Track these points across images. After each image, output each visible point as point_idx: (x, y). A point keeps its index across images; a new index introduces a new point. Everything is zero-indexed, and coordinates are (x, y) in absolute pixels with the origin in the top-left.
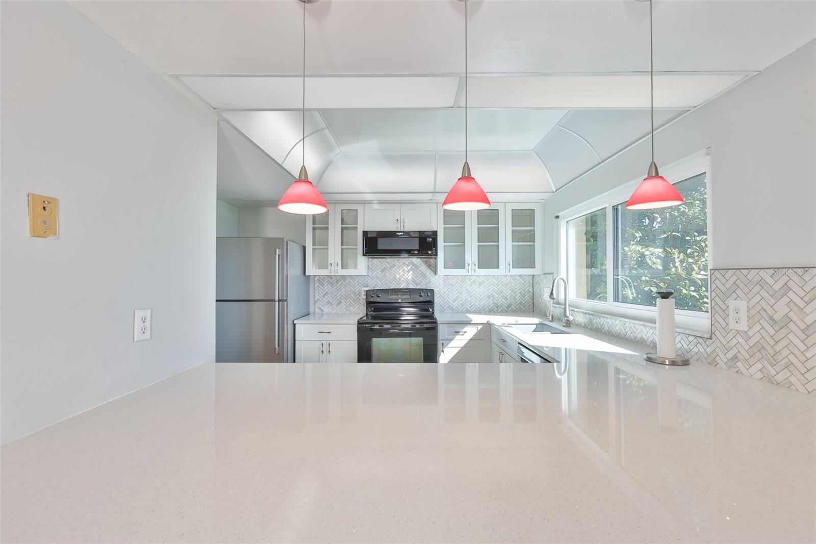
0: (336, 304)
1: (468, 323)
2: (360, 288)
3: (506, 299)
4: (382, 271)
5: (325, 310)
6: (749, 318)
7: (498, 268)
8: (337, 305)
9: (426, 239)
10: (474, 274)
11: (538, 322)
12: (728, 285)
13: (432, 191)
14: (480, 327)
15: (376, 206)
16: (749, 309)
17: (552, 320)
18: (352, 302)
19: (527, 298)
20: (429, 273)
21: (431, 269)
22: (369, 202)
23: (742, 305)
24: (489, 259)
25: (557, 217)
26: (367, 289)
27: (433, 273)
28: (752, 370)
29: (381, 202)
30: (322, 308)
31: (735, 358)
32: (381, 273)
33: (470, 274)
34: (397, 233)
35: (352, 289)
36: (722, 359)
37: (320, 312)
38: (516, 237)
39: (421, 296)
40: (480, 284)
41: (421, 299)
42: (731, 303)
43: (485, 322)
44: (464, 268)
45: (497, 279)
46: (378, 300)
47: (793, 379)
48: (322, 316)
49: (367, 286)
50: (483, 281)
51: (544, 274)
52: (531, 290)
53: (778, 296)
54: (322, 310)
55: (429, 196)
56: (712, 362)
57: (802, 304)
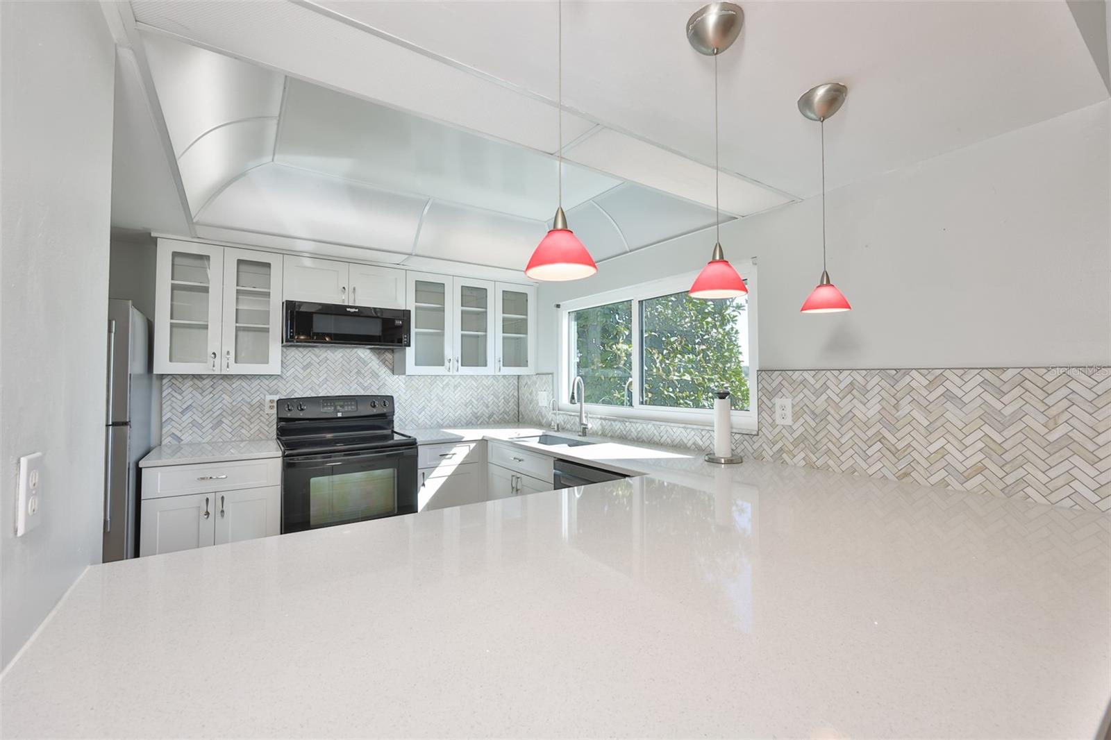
0: (211, 425)
1: (458, 441)
2: (262, 396)
3: (487, 407)
4: (305, 368)
5: (186, 438)
6: (794, 414)
7: (486, 365)
8: (214, 428)
9: (394, 322)
10: (456, 373)
11: (541, 434)
12: (774, 385)
13: (409, 252)
14: (473, 445)
15: (308, 262)
16: (793, 406)
17: (558, 430)
18: (247, 422)
19: (512, 404)
20: (384, 372)
21: (386, 366)
22: (296, 254)
23: (788, 402)
24: (473, 354)
25: (558, 306)
26: (276, 398)
27: (389, 372)
28: (796, 460)
29: (315, 256)
30: (179, 434)
31: (781, 449)
32: (302, 372)
33: (451, 373)
34: (348, 309)
35: (246, 398)
36: (768, 452)
37: (174, 442)
38: (508, 326)
39: (374, 406)
40: (456, 387)
41: (375, 411)
42: (778, 401)
43: (480, 438)
44: (443, 365)
45: (476, 380)
46: (302, 415)
47: (831, 463)
48: (179, 448)
49: (277, 392)
50: (459, 383)
51: (537, 374)
52: (516, 394)
53: (817, 393)
54: (179, 439)
55: (399, 258)
56: (759, 458)
57: (837, 399)
